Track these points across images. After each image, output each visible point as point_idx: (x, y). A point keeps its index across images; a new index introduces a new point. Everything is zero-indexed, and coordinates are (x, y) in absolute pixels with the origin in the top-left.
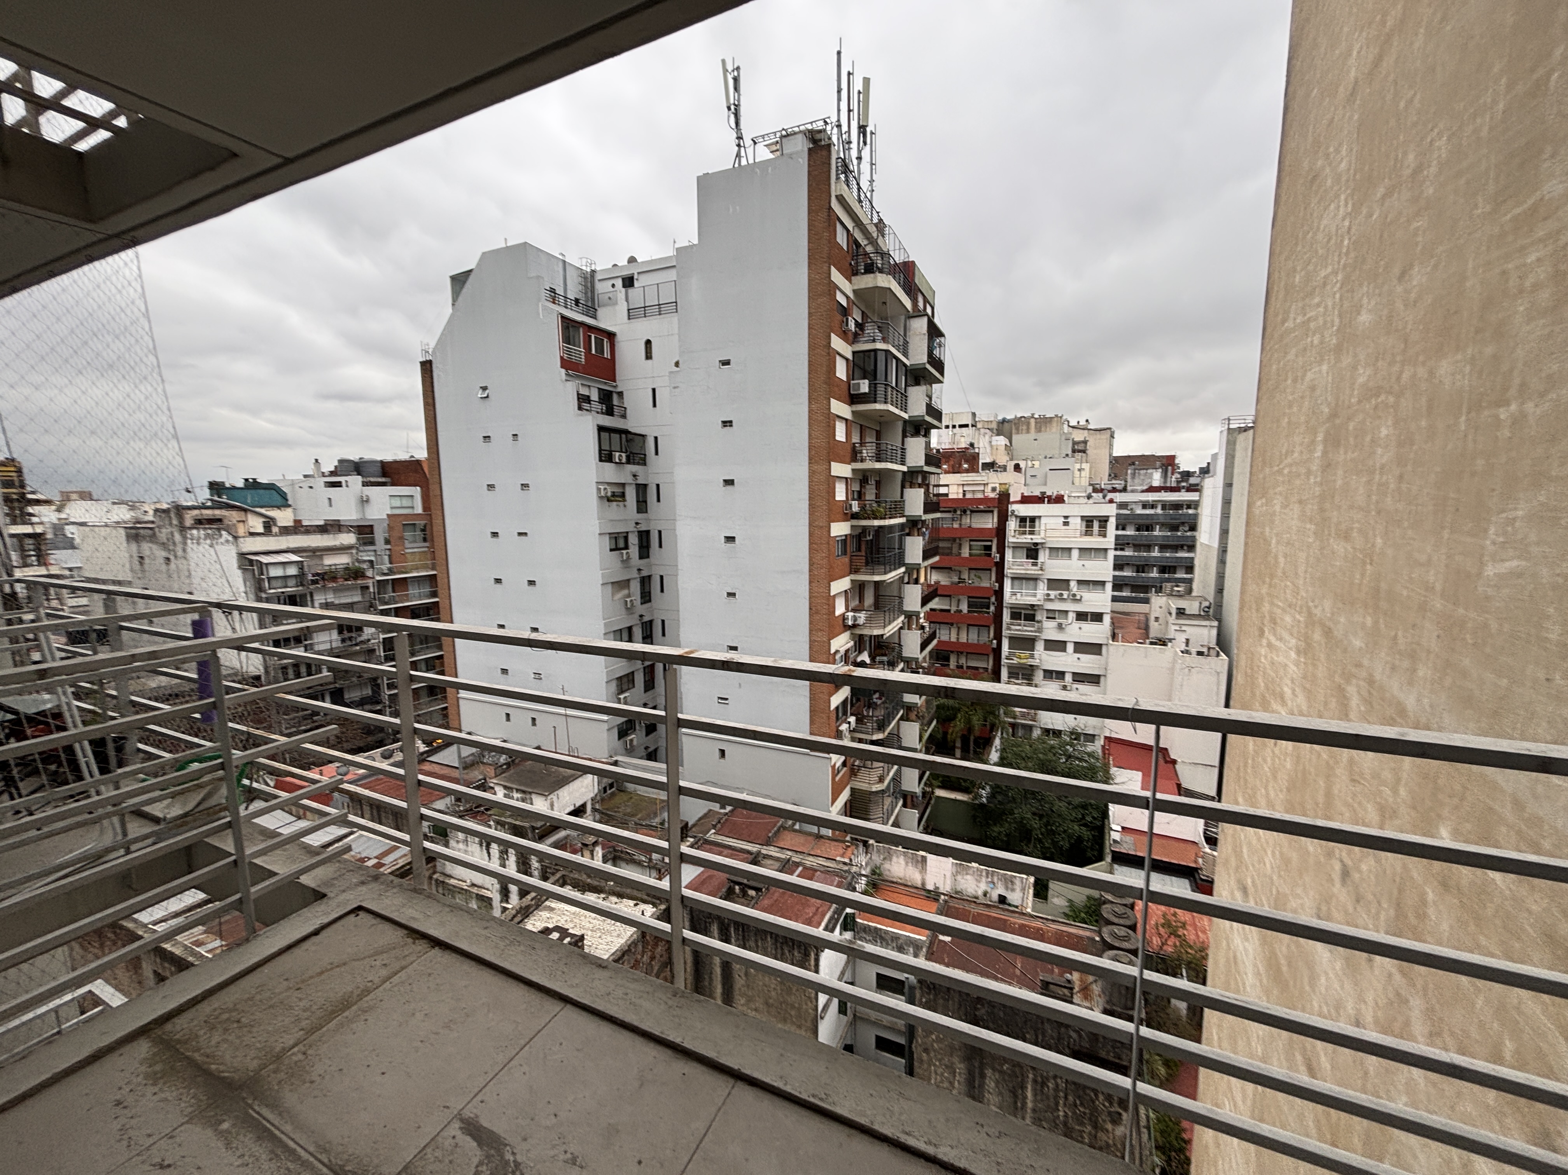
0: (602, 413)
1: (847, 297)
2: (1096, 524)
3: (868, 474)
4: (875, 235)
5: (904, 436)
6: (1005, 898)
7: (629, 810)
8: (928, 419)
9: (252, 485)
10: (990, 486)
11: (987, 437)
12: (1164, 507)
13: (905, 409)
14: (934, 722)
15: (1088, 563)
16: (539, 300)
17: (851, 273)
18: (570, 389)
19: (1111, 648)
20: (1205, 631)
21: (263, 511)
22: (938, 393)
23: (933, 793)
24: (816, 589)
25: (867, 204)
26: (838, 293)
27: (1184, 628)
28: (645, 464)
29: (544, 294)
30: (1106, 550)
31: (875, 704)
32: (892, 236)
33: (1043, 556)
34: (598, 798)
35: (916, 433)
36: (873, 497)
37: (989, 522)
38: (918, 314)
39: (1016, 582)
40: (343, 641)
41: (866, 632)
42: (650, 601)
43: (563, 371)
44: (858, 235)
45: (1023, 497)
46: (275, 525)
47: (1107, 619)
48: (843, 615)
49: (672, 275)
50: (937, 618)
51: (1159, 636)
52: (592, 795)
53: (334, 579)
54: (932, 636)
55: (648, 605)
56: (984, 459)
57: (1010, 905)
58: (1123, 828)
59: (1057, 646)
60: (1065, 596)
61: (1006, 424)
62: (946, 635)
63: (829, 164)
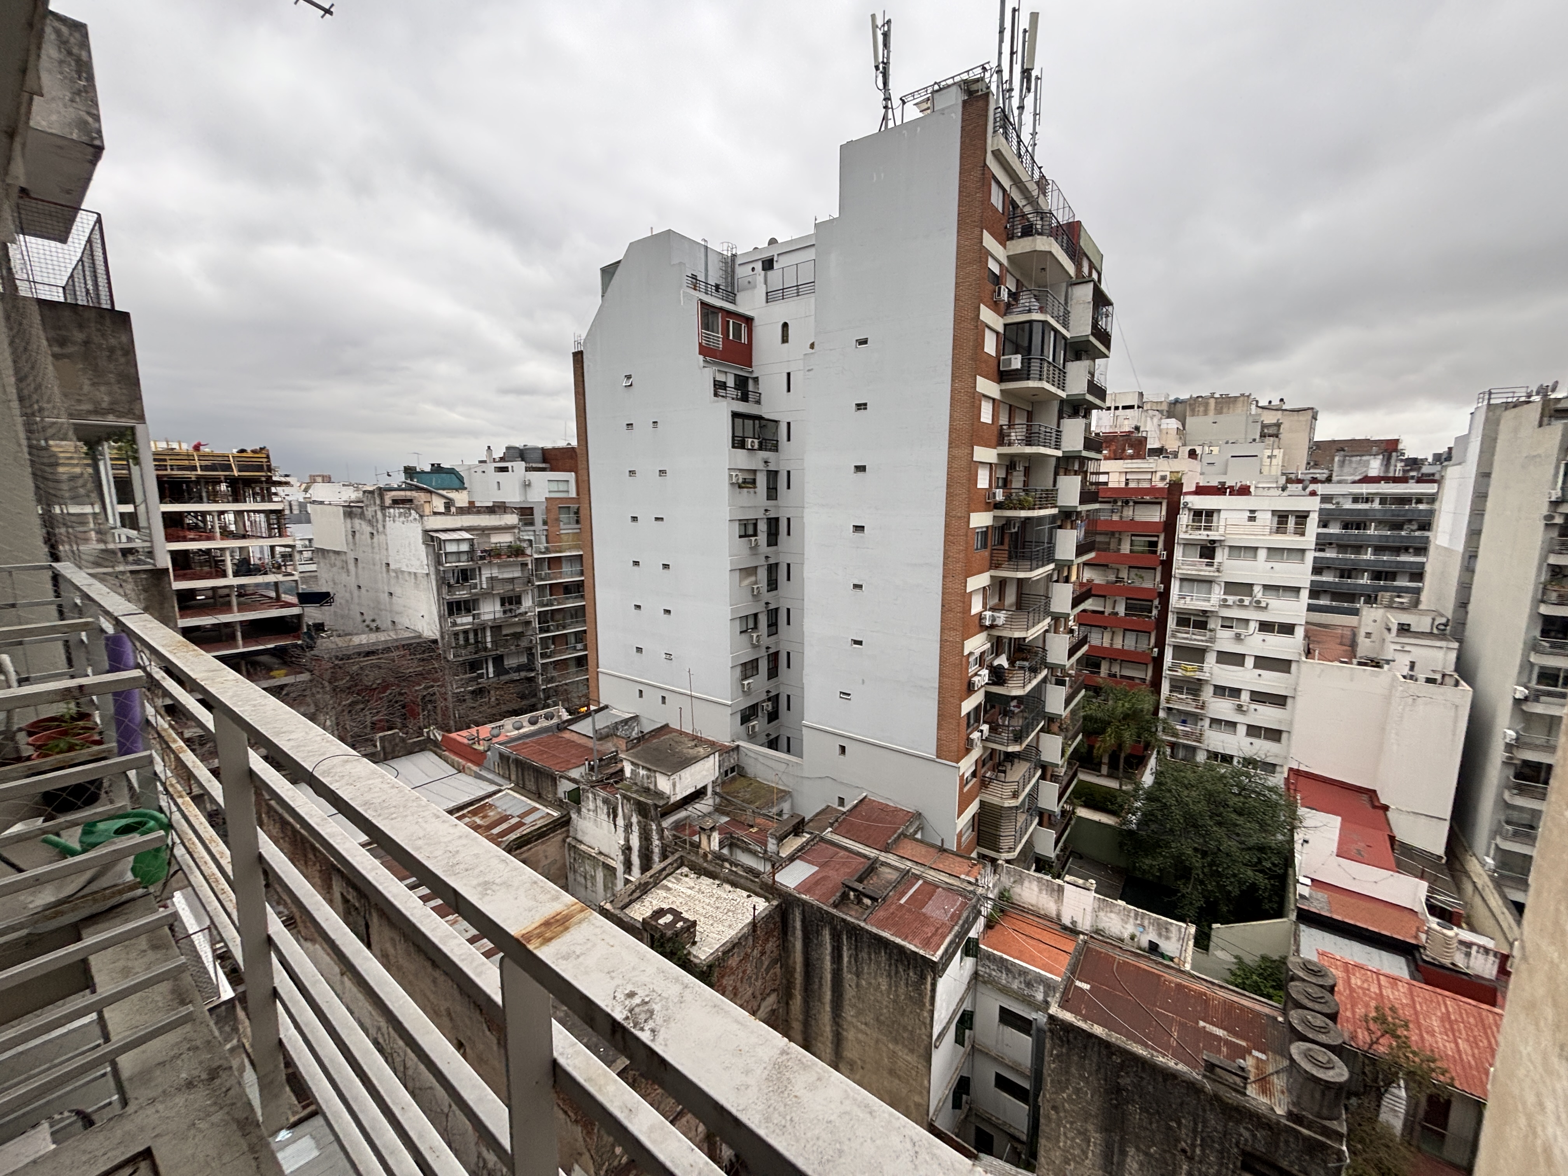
0: (737, 399)
1: (1001, 264)
2: (1291, 521)
3: (1016, 459)
4: (1035, 193)
5: (1060, 417)
6: (1157, 945)
7: (748, 796)
8: (1089, 397)
9: (437, 469)
10: (1159, 474)
11: (1155, 420)
12: (1383, 501)
13: (1062, 386)
14: (1080, 736)
15: (1278, 566)
16: (681, 287)
17: (1005, 237)
18: (707, 375)
19: (1304, 667)
20: (1440, 654)
21: (444, 493)
22: (1102, 368)
23: (1074, 813)
24: (949, 585)
25: (1027, 159)
26: (990, 259)
27: (1407, 648)
28: (777, 451)
29: (686, 281)
30: (1303, 551)
31: (1013, 712)
32: (1056, 193)
33: (1220, 556)
34: (719, 781)
35: (1075, 414)
36: (1020, 485)
37: (1156, 515)
38: (1081, 280)
39: (1185, 583)
40: (505, 612)
41: (1006, 634)
42: (776, 589)
43: (701, 357)
44: (1016, 195)
45: (1198, 487)
46: (454, 505)
47: (1300, 632)
48: (981, 613)
49: (811, 254)
50: (1088, 621)
51: (1372, 656)
52: (713, 778)
53: (499, 556)
54: (1083, 641)
55: (774, 593)
56: (1152, 444)
57: (1163, 956)
58: (1313, 880)
59: (1237, 659)
60: (1246, 603)
61: (1179, 406)
62: (1099, 639)
63: (986, 116)
